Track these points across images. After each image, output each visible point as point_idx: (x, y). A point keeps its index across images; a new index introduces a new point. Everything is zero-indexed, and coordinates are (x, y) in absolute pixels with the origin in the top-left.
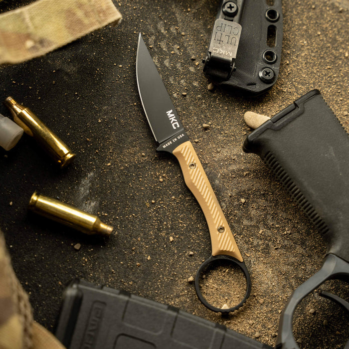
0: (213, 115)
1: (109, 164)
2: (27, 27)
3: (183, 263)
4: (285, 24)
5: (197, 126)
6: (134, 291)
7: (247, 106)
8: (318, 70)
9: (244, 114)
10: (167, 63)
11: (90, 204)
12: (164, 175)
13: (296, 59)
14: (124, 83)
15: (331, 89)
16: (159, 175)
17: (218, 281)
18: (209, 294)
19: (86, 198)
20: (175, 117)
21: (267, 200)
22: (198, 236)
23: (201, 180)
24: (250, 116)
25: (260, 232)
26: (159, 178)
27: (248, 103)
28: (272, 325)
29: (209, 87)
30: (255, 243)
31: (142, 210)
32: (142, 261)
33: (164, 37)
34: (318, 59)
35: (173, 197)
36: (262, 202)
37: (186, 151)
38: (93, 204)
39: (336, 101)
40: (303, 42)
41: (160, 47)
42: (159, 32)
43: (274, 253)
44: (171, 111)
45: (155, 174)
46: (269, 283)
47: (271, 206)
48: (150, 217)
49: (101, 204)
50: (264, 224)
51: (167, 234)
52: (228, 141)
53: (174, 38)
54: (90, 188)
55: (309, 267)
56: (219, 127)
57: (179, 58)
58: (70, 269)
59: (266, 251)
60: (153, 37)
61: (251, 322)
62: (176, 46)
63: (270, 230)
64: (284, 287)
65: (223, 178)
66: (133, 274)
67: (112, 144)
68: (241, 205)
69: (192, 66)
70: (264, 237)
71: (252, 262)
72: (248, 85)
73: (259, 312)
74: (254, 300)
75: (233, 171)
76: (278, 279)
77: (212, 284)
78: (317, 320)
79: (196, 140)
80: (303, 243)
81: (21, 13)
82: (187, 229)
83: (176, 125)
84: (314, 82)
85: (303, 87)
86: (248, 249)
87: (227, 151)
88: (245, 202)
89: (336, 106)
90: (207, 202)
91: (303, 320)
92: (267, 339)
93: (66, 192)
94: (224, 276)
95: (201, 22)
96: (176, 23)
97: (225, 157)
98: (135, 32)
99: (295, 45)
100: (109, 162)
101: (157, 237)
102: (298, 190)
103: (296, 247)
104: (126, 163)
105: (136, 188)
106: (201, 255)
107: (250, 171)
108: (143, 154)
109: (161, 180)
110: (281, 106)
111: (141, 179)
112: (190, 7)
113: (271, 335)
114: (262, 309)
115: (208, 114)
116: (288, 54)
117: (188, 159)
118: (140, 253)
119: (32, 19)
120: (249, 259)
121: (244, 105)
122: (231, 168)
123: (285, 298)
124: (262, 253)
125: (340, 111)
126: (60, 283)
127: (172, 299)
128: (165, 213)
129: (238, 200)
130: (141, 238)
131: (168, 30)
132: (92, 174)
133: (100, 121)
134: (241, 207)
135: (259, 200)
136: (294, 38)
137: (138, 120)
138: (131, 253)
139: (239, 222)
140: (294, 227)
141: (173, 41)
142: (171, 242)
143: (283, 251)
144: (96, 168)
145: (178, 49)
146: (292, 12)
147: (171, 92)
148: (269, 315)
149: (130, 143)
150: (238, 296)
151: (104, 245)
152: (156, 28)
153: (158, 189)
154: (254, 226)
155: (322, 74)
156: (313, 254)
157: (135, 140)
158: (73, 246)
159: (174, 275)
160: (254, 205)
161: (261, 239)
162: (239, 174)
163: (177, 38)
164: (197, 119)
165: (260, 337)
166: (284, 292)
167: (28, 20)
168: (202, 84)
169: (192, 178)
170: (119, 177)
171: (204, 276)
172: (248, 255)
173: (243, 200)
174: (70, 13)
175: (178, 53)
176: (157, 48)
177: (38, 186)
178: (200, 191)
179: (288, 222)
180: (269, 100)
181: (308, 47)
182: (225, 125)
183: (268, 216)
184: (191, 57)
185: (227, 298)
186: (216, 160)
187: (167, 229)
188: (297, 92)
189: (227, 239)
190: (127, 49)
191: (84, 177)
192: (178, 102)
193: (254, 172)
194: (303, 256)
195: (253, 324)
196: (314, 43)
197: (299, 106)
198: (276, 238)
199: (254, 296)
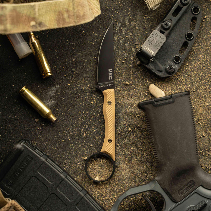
0: (134, 78)
1: (69, 85)
2: (35, 14)
3: (85, 149)
4: (197, 42)
5: (123, 81)
6: (56, 153)
7: (154, 81)
8: (203, 75)
9: (151, 84)
10: (121, 41)
11: (51, 101)
12: (95, 101)
13: (193, 64)
14: (94, 44)
15: (205, 88)
16: (92, 100)
17: (99, 164)
18: (92, 169)
19: (51, 98)
20: (112, 73)
21: (142, 134)
22: (99, 138)
23: (110, 112)
24: (152, 87)
25: (131, 149)
26: (91, 101)
27: (156, 79)
28: (117, 196)
29: (138, 63)
30: (127, 153)
31: (76, 114)
32: (66, 139)
33: (126, 26)
34: (206, 69)
35: (94, 114)
36: (140, 134)
37: (109, 94)
38: (53, 102)
39: (205, 95)
40: (202, 56)
41: (121, 31)
42: (125, 22)
43: (134, 162)
44: (111, 69)
45: (90, 99)
46: (125, 175)
47: (143, 138)
48: (79, 119)
49: (57, 103)
50: (135, 145)
51: (84, 131)
52: (136, 95)
53: (131, 29)
54: (55, 93)
55: (149, 176)
56: (134, 86)
57: (129, 41)
58: (29, 129)
59: (131, 159)
60: (120, 24)
61: (107, 190)
62: (130, 33)
63: (137, 149)
64: (131, 180)
65: (124, 114)
66: (59, 144)
67: (75, 74)
68: (128, 131)
69: (134, 48)
70: (133, 152)
71: (121, 162)
72: (157, 71)
73: (114, 187)
74: (113, 181)
75: (132, 112)
76: (130, 175)
77: (95, 164)
78: (141, 203)
79: (119, 89)
80: (152, 163)
81: (34, 5)
82: (95, 132)
83: (110, 78)
84: (197, 80)
85: (190, 81)
86: (121, 155)
87: (133, 100)
88: (131, 130)
89: (204, 98)
90: (109, 125)
91: (134, 200)
92: (112, 202)
93: (42, 90)
94: (103, 163)
95: (150, 25)
96: (136, 20)
97: (131, 103)
98: (111, 18)
99: (196, 56)
100: (69, 84)
101: (78, 131)
102: (153, 141)
103: (147, 163)
104: (78, 87)
105: (78, 102)
106: (96, 148)
107: (141, 115)
108: (88, 86)
109: (92, 103)
110: (173, 87)
111: (82, 98)
112: (147, 14)
113: (115, 201)
114: (115, 186)
115: (131, 77)
116: (190, 60)
117: (108, 99)
118: (66, 135)
119: (39, 10)
120: (120, 160)
121: (153, 79)
122: (131, 110)
123: (129, 186)
124: (128, 159)
125: (205, 101)
126: (22, 134)
127: (73, 164)
128: (87, 120)
129: (128, 128)
130: (70, 128)
131: (130, 23)
132: (58, 86)
133: (73, 60)
134: (128, 132)
135: (138, 132)
136: (198, 52)
137: (93, 67)
138: (62, 134)
139: (123, 139)
140: (151, 153)
141: (130, 30)
142: (84, 136)
143: (139, 163)
144: (62, 84)
145: (131, 36)
146: (204, 36)
147: (117, 58)
148: (118, 191)
149: (84, 77)
150: (106, 175)
151: (50, 125)
152: (124, 20)
153: (89, 106)
154: (130, 144)
155: (204, 78)
156: (154, 170)
157: (87, 77)
158: (35, 119)
159: (78, 152)
160: (135, 134)
161: (130, 152)
162: (134, 115)
163: (132, 29)
164: (125, 77)
165: (108, 199)
166: (130, 183)
167: (37, 10)
168: (135, 60)
169: (106, 109)
170: (71, 93)
171: (93, 159)
172: (120, 158)
173: (130, 129)
174: (60, 13)
175: (130, 38)
176: (120, 31)
177: (29, 82)
178: (108, 117)
179: (149, 149)
180: (168, 82)
181: (203, 60)
182: (138, 86)
183: (139, 142)
184: (136, 42)
185: (100, 174)
186: (125, 103)
187: (85, 129)
188: (185, 83)
189: (111, 147)
190: (103, 26)
191: (54, 86)
192: (118, 65)
193: (142, 116)
194: (149, 169)
195: (107, 192)
196: (208, 59)
197: (173, 98)
198: (139, 155)
199: (114, 179)
